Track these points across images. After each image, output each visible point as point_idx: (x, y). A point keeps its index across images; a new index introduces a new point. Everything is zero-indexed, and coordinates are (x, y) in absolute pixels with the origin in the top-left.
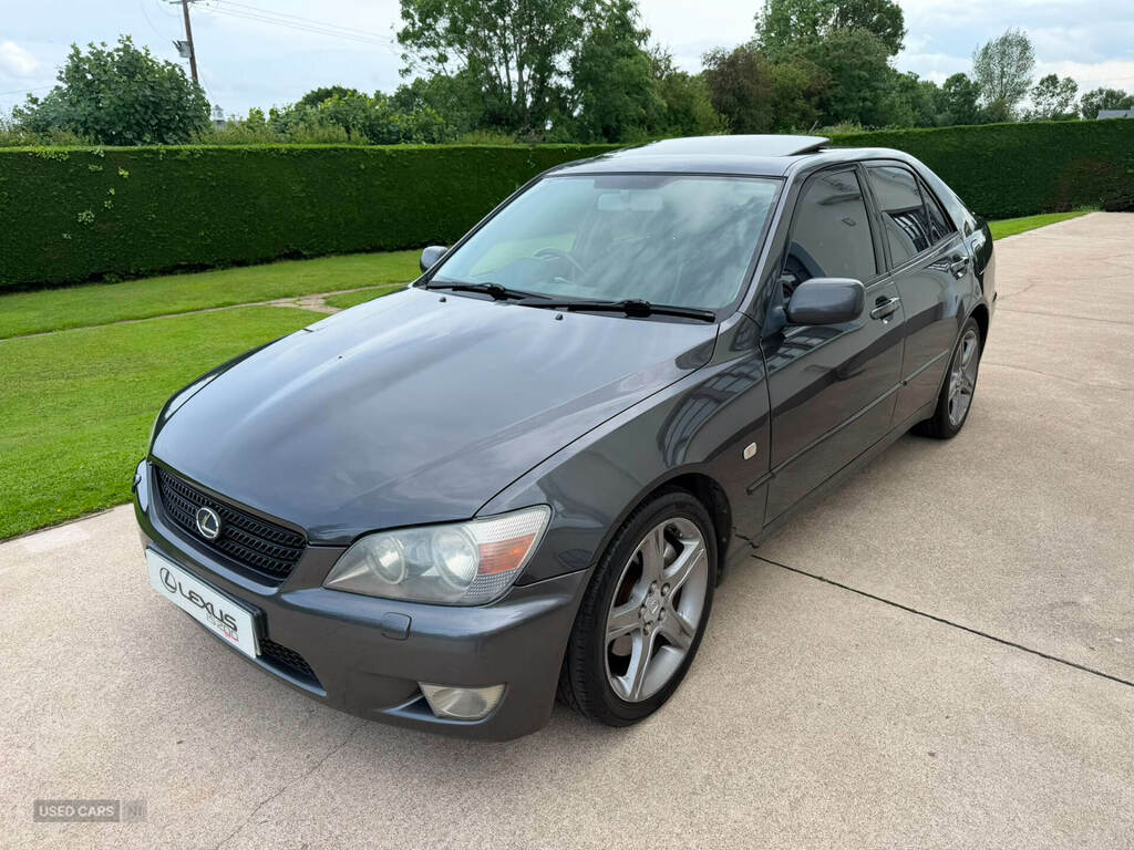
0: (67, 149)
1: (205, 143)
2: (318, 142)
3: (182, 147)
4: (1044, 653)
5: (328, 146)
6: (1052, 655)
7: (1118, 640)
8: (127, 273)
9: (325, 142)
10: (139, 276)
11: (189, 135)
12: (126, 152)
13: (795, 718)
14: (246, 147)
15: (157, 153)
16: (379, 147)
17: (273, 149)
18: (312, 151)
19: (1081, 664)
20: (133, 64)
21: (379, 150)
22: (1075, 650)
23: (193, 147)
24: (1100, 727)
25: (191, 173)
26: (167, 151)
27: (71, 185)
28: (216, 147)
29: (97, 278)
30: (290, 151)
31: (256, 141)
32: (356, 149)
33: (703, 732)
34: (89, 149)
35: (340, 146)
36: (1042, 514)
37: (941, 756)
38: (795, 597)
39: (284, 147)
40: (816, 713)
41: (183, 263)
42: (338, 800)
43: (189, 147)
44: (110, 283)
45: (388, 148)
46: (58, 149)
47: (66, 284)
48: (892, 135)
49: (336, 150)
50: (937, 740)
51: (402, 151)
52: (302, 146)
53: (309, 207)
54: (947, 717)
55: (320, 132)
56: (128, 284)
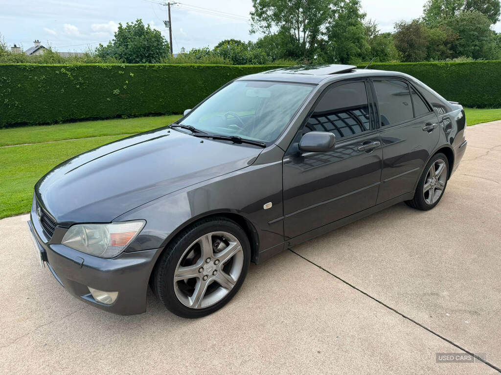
0: (111, 65)
1: (165, 63)
2: (211, 63)
3: (155, 64)
4: (405, 315)
5: (215, 65)
6: (408, 317)
7: (448, 314)
8: (131, 115)
9: (214, 63)
10: (135, 116)
11: (160, 60)
12: (133, 66)
13: (268, 326)
14: (181, 65)
15: (145, 67)
16: (237, 66)
17: (192, 66)
18: (208, 67)
19: (420, 323)
20: (140, 31)
21: (236, 67)
22: (422, 317)
23: (160, 64)
24: (409, 353)
25: (158, 75)
26: (150, 66)
27: (112, 79)
28: (169, 64)
29: (119, 117)
30: (199, 67)
31: (185, 62)
32: (227, 67)
33: (225, 326)
34: (119, 65)
35: (220, 65)
36: (450, 250)
37: (322, 354)
38: (302, 274)
39: (196, 65)
40: (278, 326)
41: (152, 112)
42: (68, 329)
43: (158, 64)
44: (124, 119)
45: (240, 66)
46: (108, 64)
47: (107, 118)
48: (480, 63)
49: (218, 67)
50: (325, 346)
51: (246, 68)
52: (204, 65)
53: (205, 91)
54: (337, 337)
55: (212, 60)
56: (131, 119)
